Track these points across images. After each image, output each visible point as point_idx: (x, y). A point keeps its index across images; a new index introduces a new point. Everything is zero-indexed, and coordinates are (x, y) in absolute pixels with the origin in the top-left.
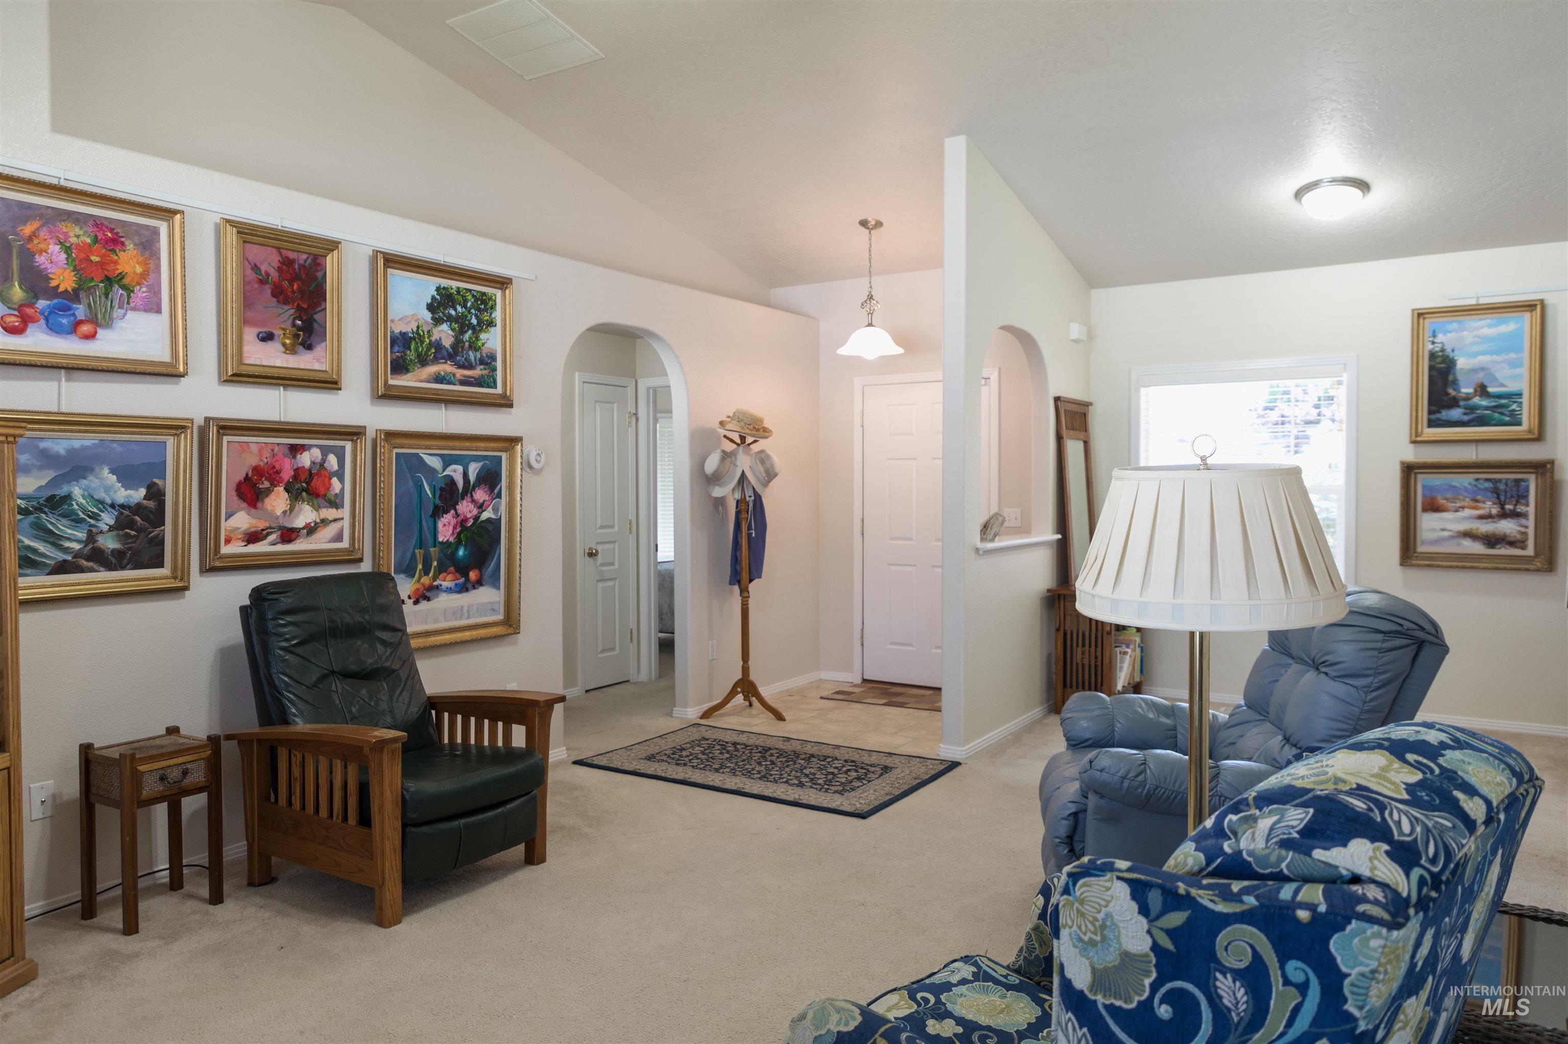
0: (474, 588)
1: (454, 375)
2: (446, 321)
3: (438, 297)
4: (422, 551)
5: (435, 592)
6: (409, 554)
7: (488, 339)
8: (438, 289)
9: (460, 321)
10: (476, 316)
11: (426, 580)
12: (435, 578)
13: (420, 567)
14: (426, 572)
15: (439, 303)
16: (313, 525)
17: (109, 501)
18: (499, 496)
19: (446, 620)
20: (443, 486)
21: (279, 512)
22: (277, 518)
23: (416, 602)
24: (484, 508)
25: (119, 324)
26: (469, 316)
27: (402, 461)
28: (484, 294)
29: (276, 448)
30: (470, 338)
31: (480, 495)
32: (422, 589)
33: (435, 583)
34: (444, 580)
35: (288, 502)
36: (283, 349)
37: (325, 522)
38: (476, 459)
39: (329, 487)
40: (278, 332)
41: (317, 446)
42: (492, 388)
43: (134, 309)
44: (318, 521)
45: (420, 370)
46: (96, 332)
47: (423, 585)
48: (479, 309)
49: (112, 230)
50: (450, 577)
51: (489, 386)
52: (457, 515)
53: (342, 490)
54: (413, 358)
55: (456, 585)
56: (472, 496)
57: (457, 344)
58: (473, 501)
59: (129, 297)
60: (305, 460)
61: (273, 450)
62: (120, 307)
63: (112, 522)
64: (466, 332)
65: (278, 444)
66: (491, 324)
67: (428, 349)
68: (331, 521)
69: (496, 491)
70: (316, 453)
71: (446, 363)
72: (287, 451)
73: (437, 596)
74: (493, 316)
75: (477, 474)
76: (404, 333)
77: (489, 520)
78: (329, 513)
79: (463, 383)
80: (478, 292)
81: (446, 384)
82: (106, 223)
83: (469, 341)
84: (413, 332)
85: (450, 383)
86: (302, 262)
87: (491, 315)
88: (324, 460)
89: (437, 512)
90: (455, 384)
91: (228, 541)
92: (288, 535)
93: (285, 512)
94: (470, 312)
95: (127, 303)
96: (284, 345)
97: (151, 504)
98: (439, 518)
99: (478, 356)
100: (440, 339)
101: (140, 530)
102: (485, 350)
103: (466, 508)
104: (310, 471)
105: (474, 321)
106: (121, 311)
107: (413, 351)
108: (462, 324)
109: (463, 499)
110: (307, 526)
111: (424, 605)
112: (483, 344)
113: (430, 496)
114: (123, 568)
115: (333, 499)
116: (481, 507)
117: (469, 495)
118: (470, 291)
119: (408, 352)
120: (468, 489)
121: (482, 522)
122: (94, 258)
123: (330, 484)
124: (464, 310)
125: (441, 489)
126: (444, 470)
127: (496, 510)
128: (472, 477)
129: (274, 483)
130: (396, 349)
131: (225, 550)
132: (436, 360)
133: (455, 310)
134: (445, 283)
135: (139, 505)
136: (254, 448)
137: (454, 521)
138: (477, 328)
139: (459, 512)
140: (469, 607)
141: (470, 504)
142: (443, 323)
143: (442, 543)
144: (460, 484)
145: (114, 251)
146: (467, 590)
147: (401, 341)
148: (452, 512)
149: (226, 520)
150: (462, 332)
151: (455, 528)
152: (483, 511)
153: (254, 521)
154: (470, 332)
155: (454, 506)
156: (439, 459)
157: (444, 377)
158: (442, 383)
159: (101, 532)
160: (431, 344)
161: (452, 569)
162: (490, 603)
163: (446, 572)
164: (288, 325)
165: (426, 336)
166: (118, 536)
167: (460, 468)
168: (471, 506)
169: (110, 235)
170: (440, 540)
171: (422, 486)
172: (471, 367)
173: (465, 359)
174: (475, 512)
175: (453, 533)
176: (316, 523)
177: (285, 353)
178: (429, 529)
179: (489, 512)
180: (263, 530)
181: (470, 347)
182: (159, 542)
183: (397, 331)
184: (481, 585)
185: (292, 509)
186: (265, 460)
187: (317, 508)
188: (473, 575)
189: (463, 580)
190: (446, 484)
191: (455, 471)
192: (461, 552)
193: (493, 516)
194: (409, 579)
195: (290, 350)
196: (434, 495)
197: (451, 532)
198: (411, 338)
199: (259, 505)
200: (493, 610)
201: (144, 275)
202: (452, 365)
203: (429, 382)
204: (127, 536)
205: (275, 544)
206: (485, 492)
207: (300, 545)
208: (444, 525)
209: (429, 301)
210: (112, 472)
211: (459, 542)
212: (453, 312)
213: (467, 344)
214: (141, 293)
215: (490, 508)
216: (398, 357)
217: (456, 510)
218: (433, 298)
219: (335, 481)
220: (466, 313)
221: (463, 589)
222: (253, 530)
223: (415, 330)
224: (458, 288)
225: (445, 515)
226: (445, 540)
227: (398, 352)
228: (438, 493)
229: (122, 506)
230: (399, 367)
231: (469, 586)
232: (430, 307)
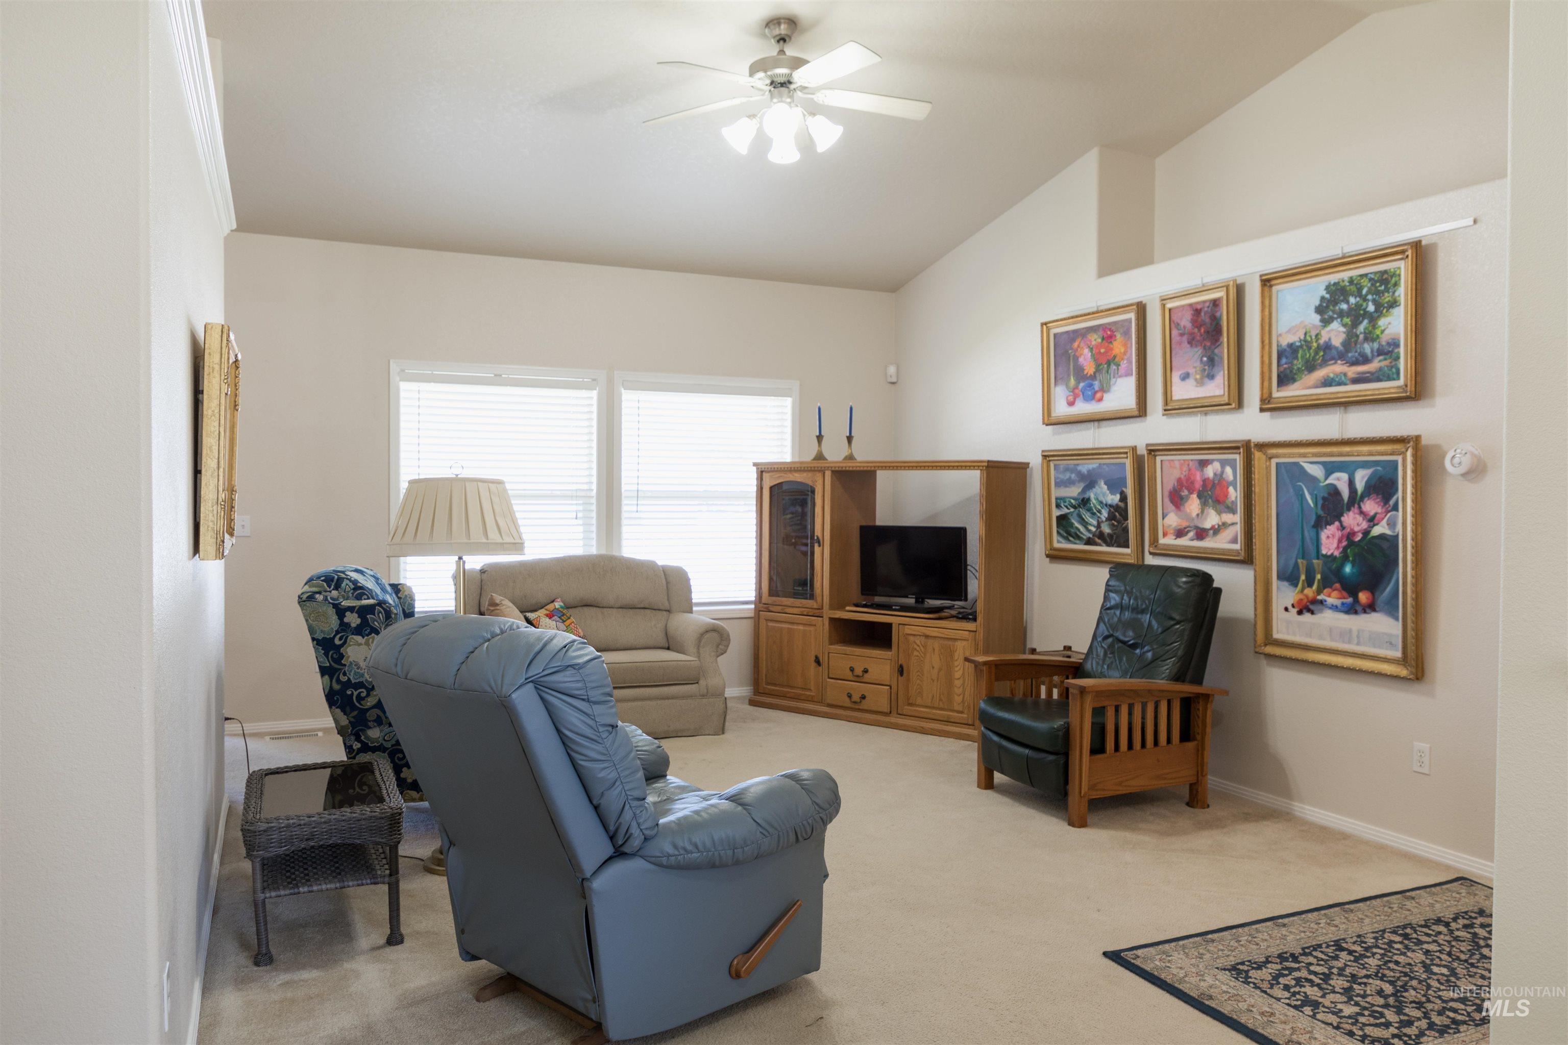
0: (1365, 612)
1: (1345, 375)
2: (1336, 319)
3: (1328, 296)
4: (1305, 562)
5: (1320, 607)
6: (1292, 563)
7: (1389, 323)
8: (1327, 288)
9: (1353, 313)
10: (1374, 301)
11: (1310, 592)
12: (1319, 592)
13: (1303, 577)
14: (1310, 585)
15: (1329, 301)
16: (1216, 527)
17: (1104, 502)
18: (1395, 508)
19: (1332, 640)
20: (1326, 495)
21: (1194, 515)
22: (1193, 519)
23: (1300, 613)
24: (1376, 522)
25: (1114, 389)
26: (1365, 304)
27: (1283, 471)
28: (1385, 272)
29: (1191, 464)
30: (1365, 329)
31: (1371, 506)
32: (1305, 600)
33: (1319, 597)
34: (1329, 596)
35: (1200, 507)
36: (1195, 383)
37: (1224, 525)
38: (1365, 465)
39: (1226, 495)
40: (1191, 371)
41: (1218, 460)
42: (1394, 379)
43: (1120, 377)
44: (1220, 524)
45: (1307, 377)
46: (1103, 397)
47: (1307, 596)
48: (1378, 293)
49: (1110, 330)
50: (1335, 594)
51: (1389, 379)
52: (1343, 528)
53: (1236, 497)
54: (1300, 366)
55: (1343, 604)
56: (1360, 507)
57: (1350, 341)
58: (1362, 513)
59: (1118, 369)
60: (1210, 472)
61: (1188, 465)
62: (1114, 377)
63: (1106, 515)
64: (1361, 322)
65: (1192, 460)
66: (1394, 304)
67: (1316, 353)
68: (1230, 525)
69: (1392, 502)
70: (1217, 466)
71: (1335, 363)
72: (1197, 465)
73: (1321, 611)
74: (1397, 294)
75: (1367, 483)
76: (1292, 344)
77: (1382, 537)
78: (1228, 518)
79: (1355, 381)
80: (1375, 273)
81: (1336, 385)
82: (1108, 327)
83: (1365, 333)
84: (1301, 340)
85: (1340, 384)
86: (1206, 309)
87: (1394, 293)
88: (1223, 472)
89: (1320, 524)
90: (1345, 384)
91: (1165, 535)
92: (1201, 534)
93: (1198, 515)
94: (1365, 300)
95: (1117, 375)
96: (1196, 380)
97: (1122, 505)
98: (1322, 529)
99: (1376, 345)
100: (1330, 339)
101: (1118, 522)
102: (1384, 339)
103: (1352, 520)
104: (1213, 481)
105: (1371, 308)
106: (1114, 380)
107: (1300, 360)
108: (1357, 315)
109: (1349, 510)
110: (1213, 528)
111: (1307, 617)
112: (1383, 332)
113: (1312, 505)
114: (1113, 546)
115: (1230, 505)
116: (1373, 520)
117: (1356, 506)
118: (1366, 275)
119: (1295, 362)
120: (1355, 500)
121: (1374, 537)
122: (1102, 351)
123: (1228, 493)
124: (1358, 299)
125: (1324, 499)
126: (1326, 478)
127: (1392, 524)
128: (1360, 486)
129: (1191, 492)
130: (1284, 360)
131: (1162, 541)
132: (1325, 362)
133: (1347, 302)
134: (1334, 278)
135: (1117, 505)
136: (1177, 464)
137: (1338, 534)
138: (1376, 315)
139: (1345, 524)
140: (1358, 631)
141: (1357, 516)
142: (1333, 321)
143: (1325, 556)
144: (1345, 494)
145: (1111, 342)
146: (1356, 612)
147: (1289, 352)
148: (1337, 523)
149: (1163, 519)
150: (1355, 324)
151: (1340, 541)
152: (1374, 525)
153: (1180, 520)
154: (1366, 322)
155: (1338, 517)
156: (1321, 466)
157: (1332, 379)
158: (1330, 385)
159: (1102, 522)
160: (1319, 348)
161: (1337, 585)
162: (1386, 634)
163: (1331, 587)
164: (1198, 364)
165: (1314, 340)
166: (1109, 525)
167: (1344, 476)
168: (1360, 519)
169: (1109, 333)
170: (1324, 552)
171: (1303, 496)
172: (1365, 360)
173: (1359, 354)
174: (1365, 525)
175: (1338, 548)
176: (1219, 526)
177: (1197, 386)
178: (1311, 539)
179: (1383, 527)
180: (1185, 528)
181: (1366, 339)
182: (1126, 530)
183: (1284, 342)
184: (1374, 610)
185: (1202, 511)
186: (1184, 473)
187: (1219, 513)
188: (1363, 597)
189: (1350, 600)
190: (1330, 494)
191: (1338, 479)
192: (1348, 569)
193: (1388, 532)
194: (1292, 588)
195: (1200, 383)
196: (1316, 504)
197: (1335, 545)
198: (1299, 347)
199: (1182, 508)
200: (1391, 643)
201: (1125, 353)
202: (1343, 364)
203: (1316, 387)
204: (1113, 525)
205: (1193, 540)
206: (1377, 503)
207: (1208, 543)
208: (1328, 537)
209: (1317, 303)
210: (1105, 484)
211: (1345, 558)
212: (1344, 306)
213: (1361, 337)
214: (1124, 364)
215: (1384, 522)
216: (1285, 369)
217: (1340, 522)
218: (1323, 298)
219: (1231, 489)
220: (1361, 302)
221: (1351, 610)
222: (1179, 527)
223: (1302, 337)
224: (1351, 278)
225: (1328, 527)
226: (1329, 553)
227: (1286, 364)
228: (1320, 502)
229: (1111, 506)
230: (1285, 379)
231: (1359, 608)
232: (1319, 310)
